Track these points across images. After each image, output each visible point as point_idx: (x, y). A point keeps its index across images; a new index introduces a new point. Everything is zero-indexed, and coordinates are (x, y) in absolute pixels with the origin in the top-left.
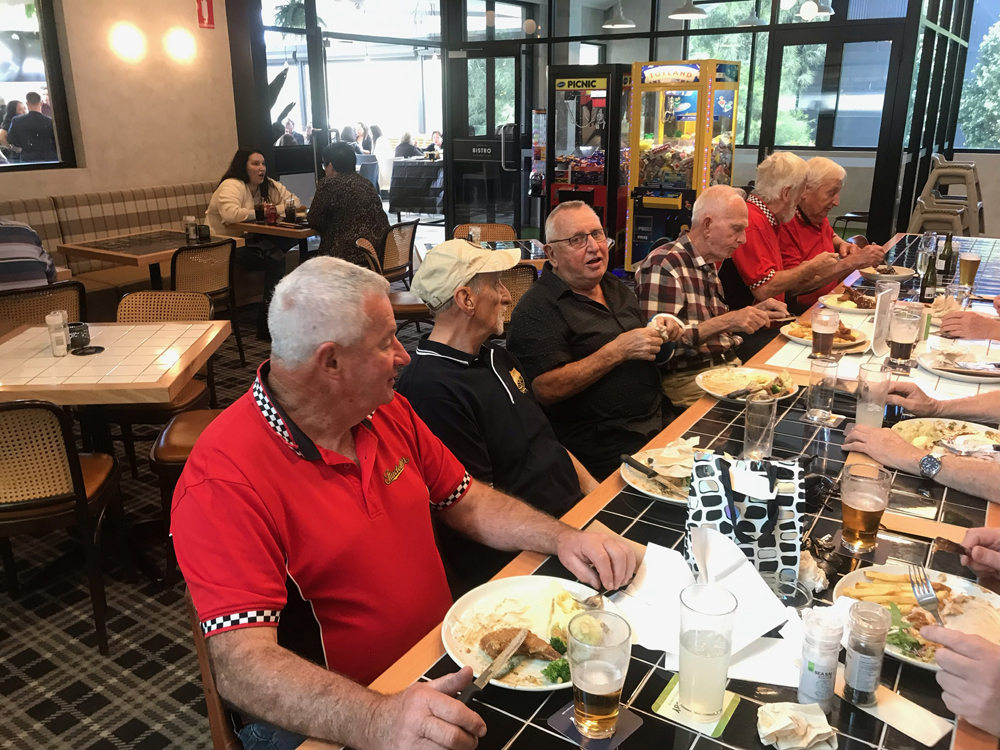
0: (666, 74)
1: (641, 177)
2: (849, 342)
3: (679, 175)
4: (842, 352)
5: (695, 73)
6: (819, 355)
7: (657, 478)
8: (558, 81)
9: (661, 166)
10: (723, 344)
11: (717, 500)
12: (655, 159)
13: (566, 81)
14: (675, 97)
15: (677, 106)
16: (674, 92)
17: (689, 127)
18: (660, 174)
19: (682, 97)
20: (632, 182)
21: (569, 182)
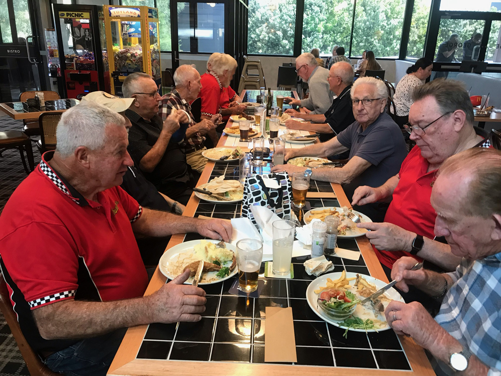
0: (123, 12)
1: (116, 66)
2: (253, 134)
3: (136, 65)
4: (252, 138)
5: (138, 12)
6: (244, 140)
7: (212, 195)
8: (60, 13)
9: (126, 60)
10: (199, 140)
11: (259, 192)
12: (122, 57)
13: (65, 13)
14: (127, 25)
15: (128, 29)
16: (126, 22)
17: (135, 41)
18: (126, 64)
19: (130, 25)
20: (112, 69)
21: (75, 69)
